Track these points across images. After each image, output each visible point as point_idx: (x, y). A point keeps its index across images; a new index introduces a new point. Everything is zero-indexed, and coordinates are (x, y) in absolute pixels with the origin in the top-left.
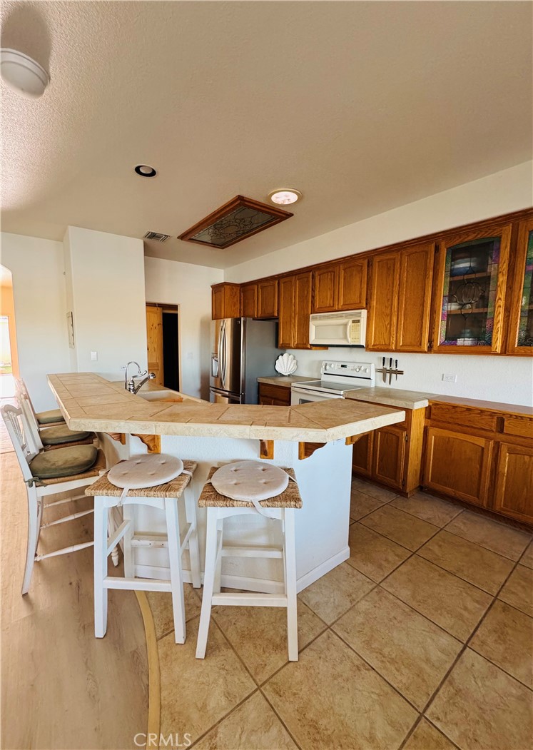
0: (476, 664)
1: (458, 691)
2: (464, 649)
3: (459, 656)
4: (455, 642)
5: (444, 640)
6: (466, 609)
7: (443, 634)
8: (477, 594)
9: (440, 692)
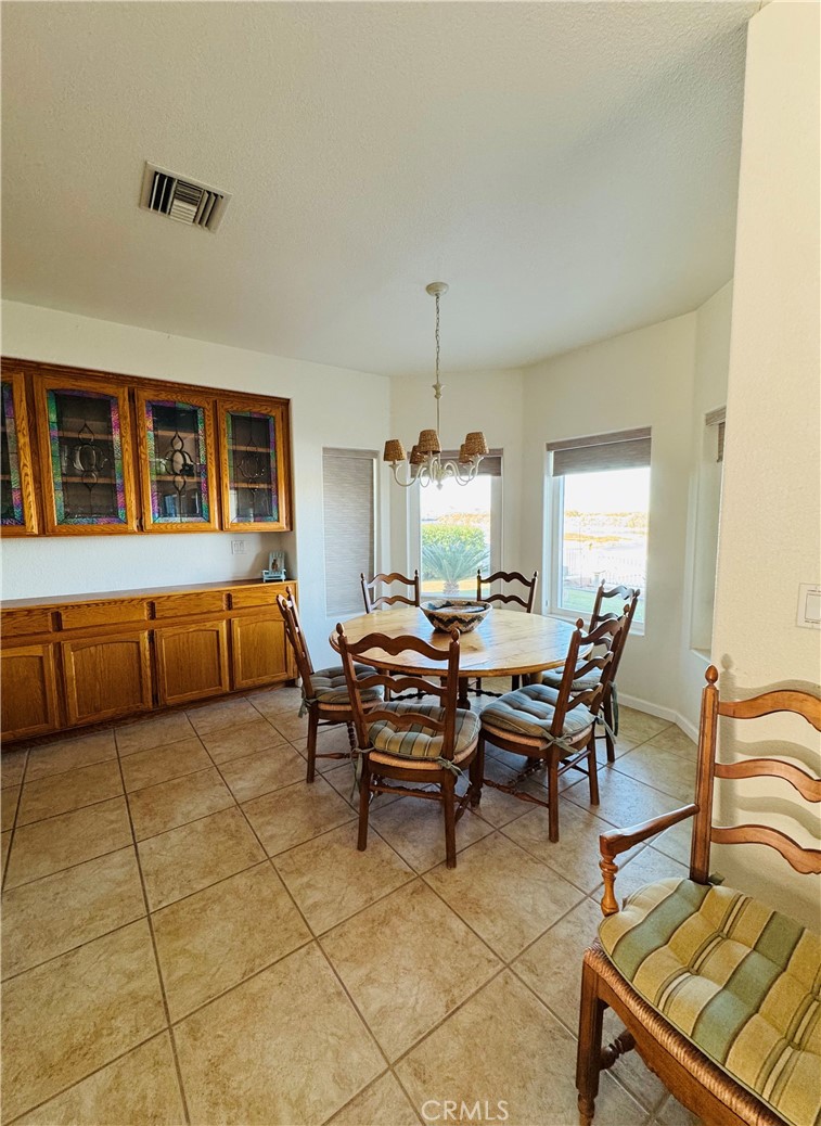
0: (152, 846)
1: (157, 873)
2: (136, 847)
3: (137, 855)
4: (126, 850)
5: (117, 858)
6: (112, 822)
7: (111, 856)
8: (111, 804)
9: (147, 888)
